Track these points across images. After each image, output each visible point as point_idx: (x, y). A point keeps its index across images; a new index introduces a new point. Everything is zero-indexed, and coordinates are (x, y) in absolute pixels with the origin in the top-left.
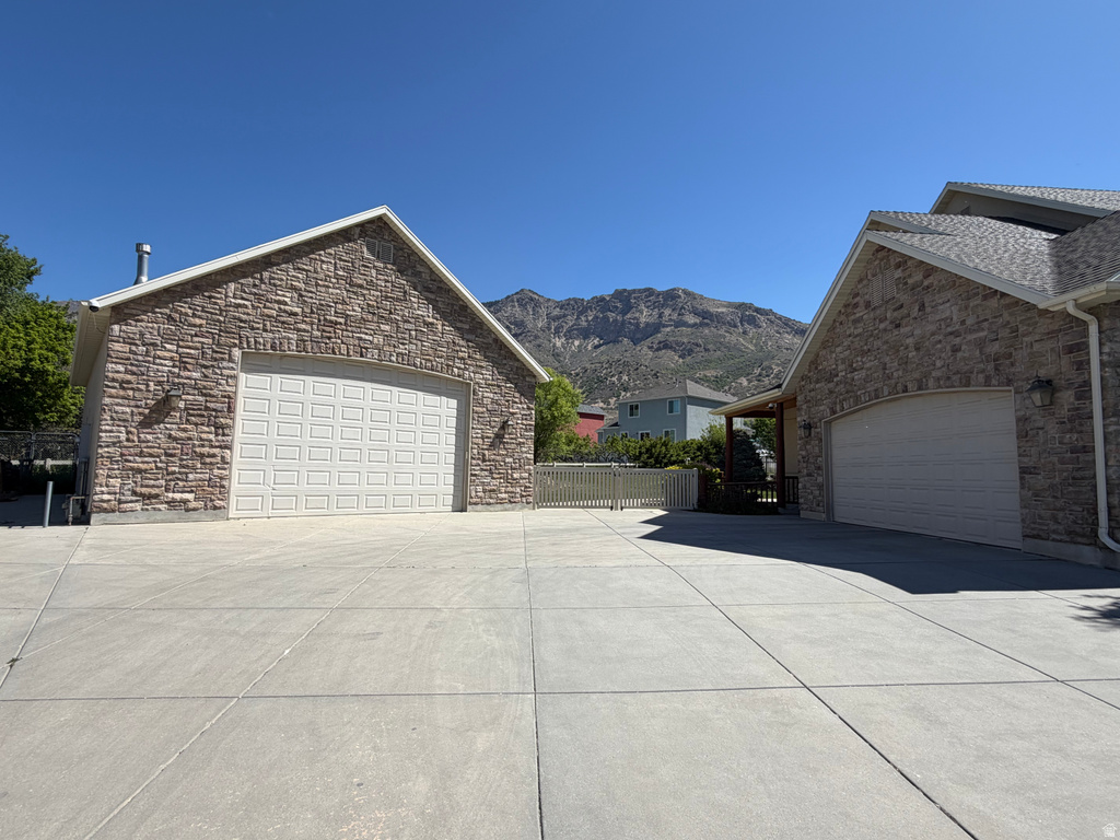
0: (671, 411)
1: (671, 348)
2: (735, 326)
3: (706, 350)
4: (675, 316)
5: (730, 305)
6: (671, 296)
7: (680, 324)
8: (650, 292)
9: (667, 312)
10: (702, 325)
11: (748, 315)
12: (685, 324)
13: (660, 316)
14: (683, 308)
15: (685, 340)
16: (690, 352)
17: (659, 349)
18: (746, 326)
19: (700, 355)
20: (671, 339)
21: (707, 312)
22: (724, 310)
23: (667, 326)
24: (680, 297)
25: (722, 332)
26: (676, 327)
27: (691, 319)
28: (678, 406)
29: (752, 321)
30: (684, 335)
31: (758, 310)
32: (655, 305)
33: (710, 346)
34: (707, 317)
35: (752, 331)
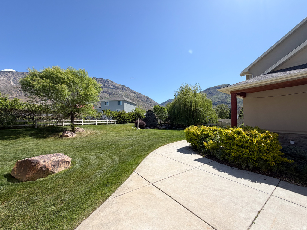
0: (119, 104)
1: (107, 93)
2: (121, 90)
3: (115, 94)
4: (108, 86)
5: (120, 85)
6: (107, 81)
7: (109, 88)
8: (102, 79)
9: (106, 84)
10: (114, 88)
11: (124, 88)
12: (110, 88)
13: (104, 85)
14: (110, 84)
15: (110, 92)
16: (111, 94)
17: (104, 93)
18: (123, 90)
19: (113, 95)
20: (107, 91)
21: (115, 86)
22: (119, 86)
23: (106, 88)
24: (109, 82)
25: (118, 91)
26: (108, 88)
27: (111, 87)
28: (121, 103)
29: (125, 89)
30: (110, 90)
31: (126, 87)
32: (103, 83)
33: (116, 94)
34: (115, 87)
35: (125, 91)
